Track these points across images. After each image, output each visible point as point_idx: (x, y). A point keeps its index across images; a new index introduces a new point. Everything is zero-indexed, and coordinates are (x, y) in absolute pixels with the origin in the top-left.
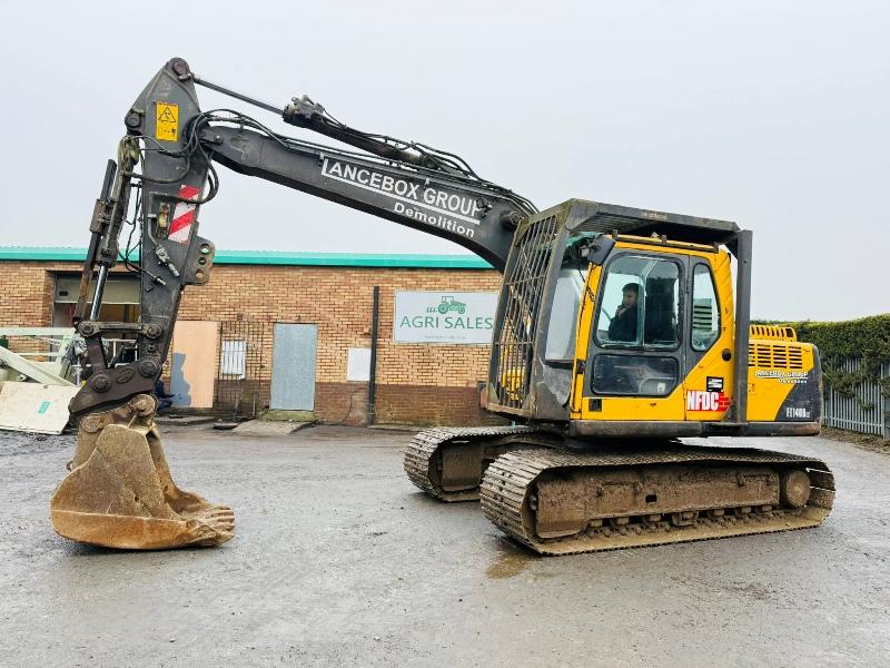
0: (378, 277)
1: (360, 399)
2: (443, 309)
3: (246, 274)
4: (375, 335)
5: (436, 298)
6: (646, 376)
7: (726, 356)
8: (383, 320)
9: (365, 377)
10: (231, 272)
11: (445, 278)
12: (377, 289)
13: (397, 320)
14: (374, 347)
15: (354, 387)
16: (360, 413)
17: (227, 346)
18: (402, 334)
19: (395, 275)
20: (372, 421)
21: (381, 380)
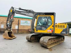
0: (19, 19)
1: (17, 31)
2: (25, 22)
3: (4, 17)
4: (18, 24)
5: (25, 21)
6: (43, 28)
7: (53, 26)
8: (19, 23)
9: (17, 28)
10: (2, 17)
11: (26, 19)
12: (19, 20)
13: (21, 23)
14: (18, 25)
15: (16, 29)
16: (17, 32)
17: (1, 25)
18: (21, 24)
19: (21, 19)
20: (18, 33)
21: (19, 29)
